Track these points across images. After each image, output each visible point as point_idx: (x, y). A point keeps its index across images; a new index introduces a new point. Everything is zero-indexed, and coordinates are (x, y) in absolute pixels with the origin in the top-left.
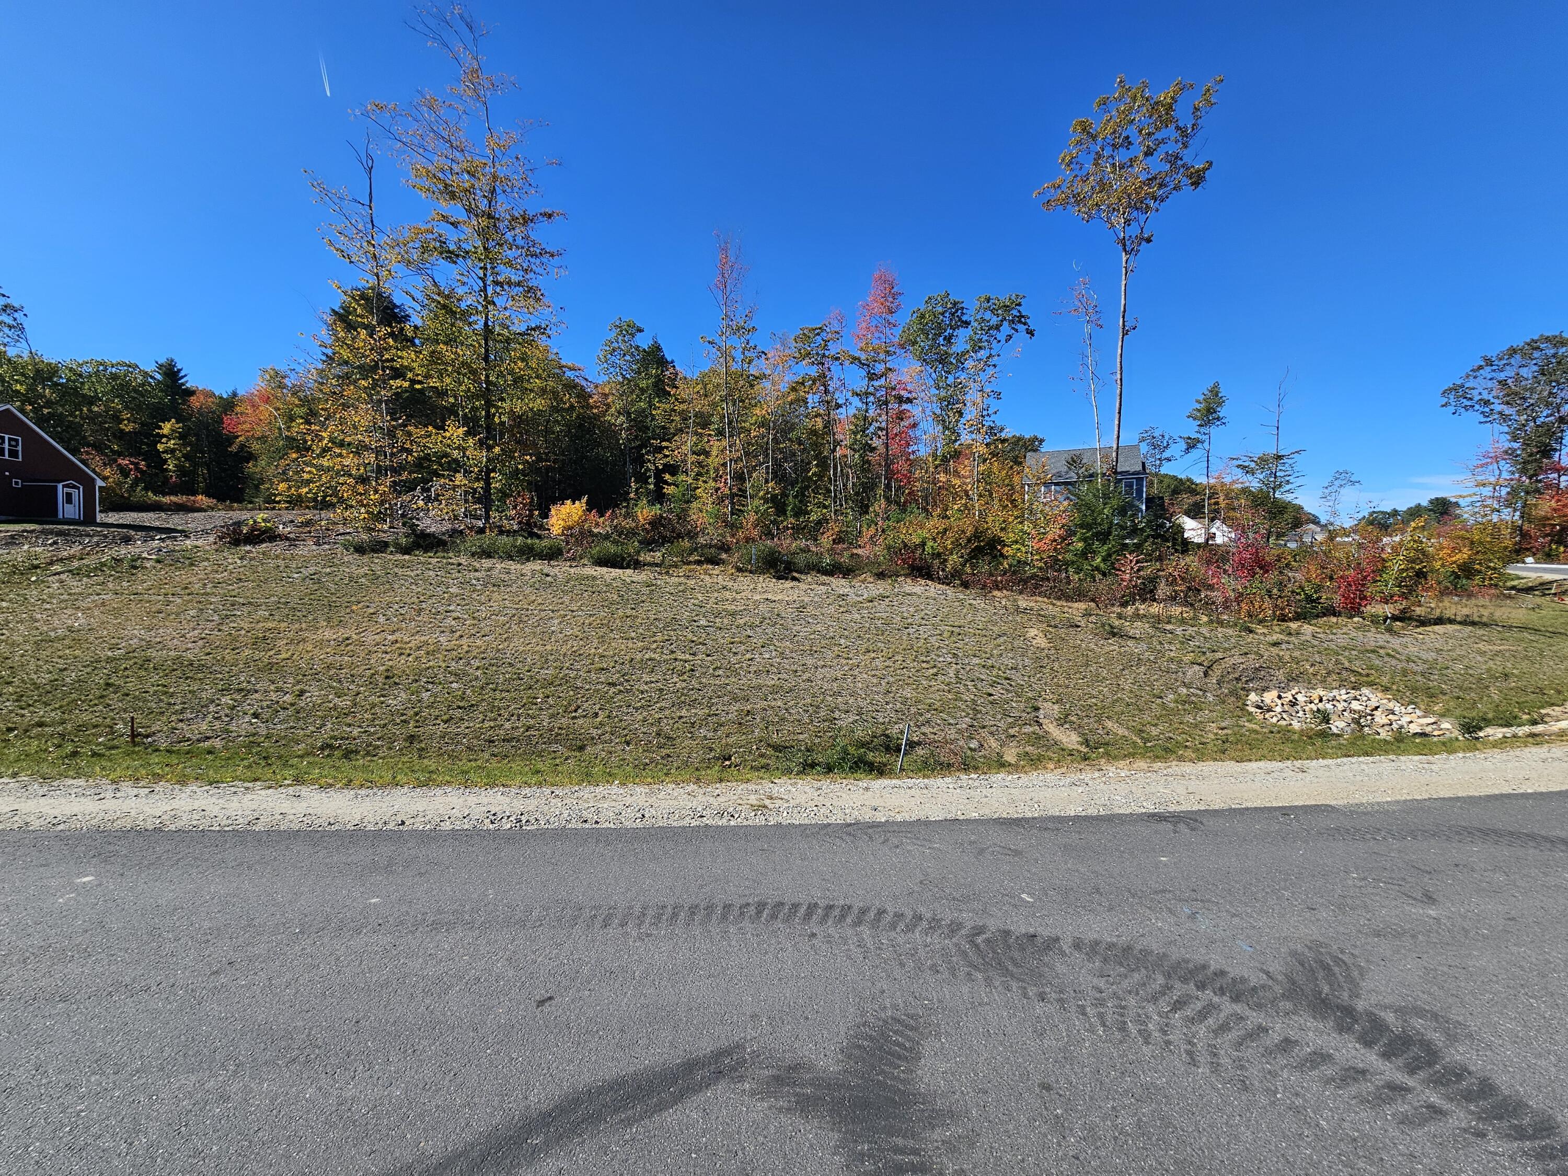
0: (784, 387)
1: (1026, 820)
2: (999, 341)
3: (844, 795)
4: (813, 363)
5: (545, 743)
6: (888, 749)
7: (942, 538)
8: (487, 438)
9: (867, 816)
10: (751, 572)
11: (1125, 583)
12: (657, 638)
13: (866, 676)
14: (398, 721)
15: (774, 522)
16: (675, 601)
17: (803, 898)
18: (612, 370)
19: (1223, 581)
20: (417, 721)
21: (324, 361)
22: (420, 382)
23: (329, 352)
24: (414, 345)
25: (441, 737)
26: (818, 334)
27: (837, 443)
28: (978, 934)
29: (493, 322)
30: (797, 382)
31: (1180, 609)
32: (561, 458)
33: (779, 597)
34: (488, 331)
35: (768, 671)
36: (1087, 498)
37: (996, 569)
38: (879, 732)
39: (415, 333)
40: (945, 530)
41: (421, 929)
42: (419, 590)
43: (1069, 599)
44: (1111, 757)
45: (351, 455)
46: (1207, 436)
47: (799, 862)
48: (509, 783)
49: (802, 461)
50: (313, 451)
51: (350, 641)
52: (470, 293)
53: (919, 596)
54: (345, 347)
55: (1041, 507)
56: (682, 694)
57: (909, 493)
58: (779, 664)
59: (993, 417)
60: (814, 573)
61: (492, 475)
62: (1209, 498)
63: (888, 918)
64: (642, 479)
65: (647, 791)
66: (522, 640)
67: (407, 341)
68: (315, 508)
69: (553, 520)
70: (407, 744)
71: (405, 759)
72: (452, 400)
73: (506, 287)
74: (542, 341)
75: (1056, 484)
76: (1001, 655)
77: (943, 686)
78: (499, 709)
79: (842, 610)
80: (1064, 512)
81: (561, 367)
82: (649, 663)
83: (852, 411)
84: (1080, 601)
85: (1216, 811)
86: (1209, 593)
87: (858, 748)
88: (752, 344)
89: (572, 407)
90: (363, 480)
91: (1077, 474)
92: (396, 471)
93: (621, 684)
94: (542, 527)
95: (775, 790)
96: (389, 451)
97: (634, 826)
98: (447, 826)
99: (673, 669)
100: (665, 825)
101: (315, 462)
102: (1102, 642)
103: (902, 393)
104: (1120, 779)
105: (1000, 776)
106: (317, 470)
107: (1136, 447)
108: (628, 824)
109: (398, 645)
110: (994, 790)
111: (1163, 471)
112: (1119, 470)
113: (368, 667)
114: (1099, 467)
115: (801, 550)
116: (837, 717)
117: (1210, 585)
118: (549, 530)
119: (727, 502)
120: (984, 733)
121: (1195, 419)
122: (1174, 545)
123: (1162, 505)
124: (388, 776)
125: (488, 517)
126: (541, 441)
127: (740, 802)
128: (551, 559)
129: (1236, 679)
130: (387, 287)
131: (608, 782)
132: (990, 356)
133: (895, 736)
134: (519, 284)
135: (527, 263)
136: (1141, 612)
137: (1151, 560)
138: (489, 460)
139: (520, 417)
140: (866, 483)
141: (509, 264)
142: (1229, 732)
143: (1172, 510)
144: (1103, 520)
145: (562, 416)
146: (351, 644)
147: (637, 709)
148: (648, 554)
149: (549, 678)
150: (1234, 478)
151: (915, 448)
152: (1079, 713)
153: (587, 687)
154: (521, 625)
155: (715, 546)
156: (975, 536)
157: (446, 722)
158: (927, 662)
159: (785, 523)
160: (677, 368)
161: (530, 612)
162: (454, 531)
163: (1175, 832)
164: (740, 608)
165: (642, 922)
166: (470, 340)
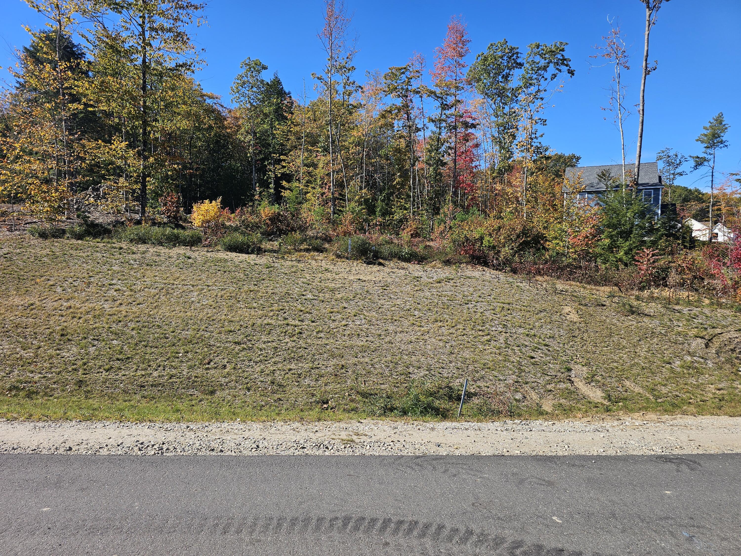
0: (376, 114)
1: (558, 458)
2: (546, 79)
3: (414, 434)
4: (399, 96)
5: (184, 388)
6: (450, 398)
7: (497, 234)
8: (144, 150)
9: (432, 450)
10: (347, 258)
11: (643, 272)
12: (274, 308)
13: (434, 340)
14: (70, 369)
15: (366, 220)
16: (289, 280)
17: (380, 515)
18: (242, 98)
19: (722, 271)
20: (85, 370)
21: (18, 88)
22: (92, 106)
23: (21, 80)
24: (88, 76)
25: (103, 382)
26: (403, 73)
27: (416, 159)
28: (517, 548)
29: (149, 60)
30: (386, 111)
31: (687, 294)
32: (202, 167)
33: (368, 278)
34: (145, 67)
35: (358, 335)
36: (613, 204)
37: (539, 259)
38: (444, 385)
39: (89, 67)
40: (500, 228)
41: (81, 532)
42: (89, 267)
43: (597, 283)
44: (628, 410)
45: (38, 162)
46: (712, 156)
47: (377, 485)
48: (154, 419)
49: (389, 173)
50: (8, 158)
51: (34, 307)
52: (132, 37)
53: (477, 279)
54: (34, 77)
55: (576, 210)
56: (292, 352)
57: (472, 199)
58: (368, 329)
59: (540, 140)
60: (395, 260)
61: (147, 179)
62: (713, 205)
63: (446, 532)
64: (265, 185)
65: (262, 427)
66: (168, 308)
67: (83, 73)
68: (9, 202)
69: (195, 215)
70: (77, 388)
71: (75, 399)
72: (117, 120)
73: (160, 32)
74: (188, 75)
75: (589, 193)
76: (542, 326)
77: (494, 350)
78: (149, 361)
79: (416, 288)
80: (595, 215)
81: (202, 96)
82: (267, 327)
83: (428, 134)
84: (606, 285)
85: (711, 455)
86: (711, 281)
87: (427, 397)
88: (351, 80)
89: (210, 127)
90: (47, 181)
91: (606, 185)
92: (73, 175)
93: (245, 343)
94: (185, 220)
95: (361, 428)
96: (67, 159)
97: (250, 454)
98: (104, 452)
99: (285, 332)
100: (274, 454)
101: (9, 166)
102: (623, 318)
103: (468, 120)
104: (635, 427)
105: (538, 422)
106: (11, 173)
107: (654, 164)
108: (246, 453)
109: (71, 310)
110: (533, 433)
111: (676, 183)
112: (640, 182)
113: (48, 326)
114: (624, 180)
115: (386, 242)
116: (411, 371)
117: (712, 275)
118: (192, 222)
119: (330, 204)
120: (527, 388)
121: (702, 142)
122: (683, 242)
123: (674, 211)
124: (60, 413)
125: (143, 212)
126: (186, 154)
127: (333, 437)
128: (192, 245)
129: (731, 350)
130: (66, 31)
131: (232, 419)
132: (539, 91)
133: (456, 388)
134: (170, 30)
135: (176, 14)
136: (656, 295)
137: (664, 254)
138: (145, 167)
139: (170, 134)
140: (438, 191)
141: (162, 14)
142: (725, 392)
143: (682, 215)
144: (626, 221)
145: (203, 134)
146: (34, 309)
147: (256, 363)
148: (268, 242)
149: (189, 337)
150: (734, 189)
151: (478, 163)
152: (603, 374)
153: (219, 345)
154: (168, 296)
155: (320, 238)
156: (522, 233)
157: (107, 371)
158: (483, 331)
159: (374, 221)
160: (293, 98)
161: (175, 286)
162: (117, 222)
163: (678, 471)
164: (338, 286)
165: (253, 530)
166: (131, 74)
